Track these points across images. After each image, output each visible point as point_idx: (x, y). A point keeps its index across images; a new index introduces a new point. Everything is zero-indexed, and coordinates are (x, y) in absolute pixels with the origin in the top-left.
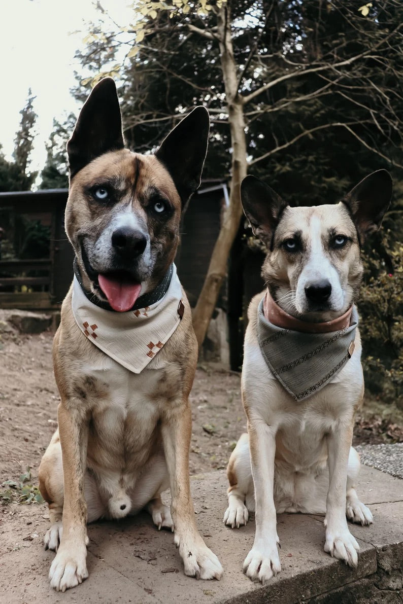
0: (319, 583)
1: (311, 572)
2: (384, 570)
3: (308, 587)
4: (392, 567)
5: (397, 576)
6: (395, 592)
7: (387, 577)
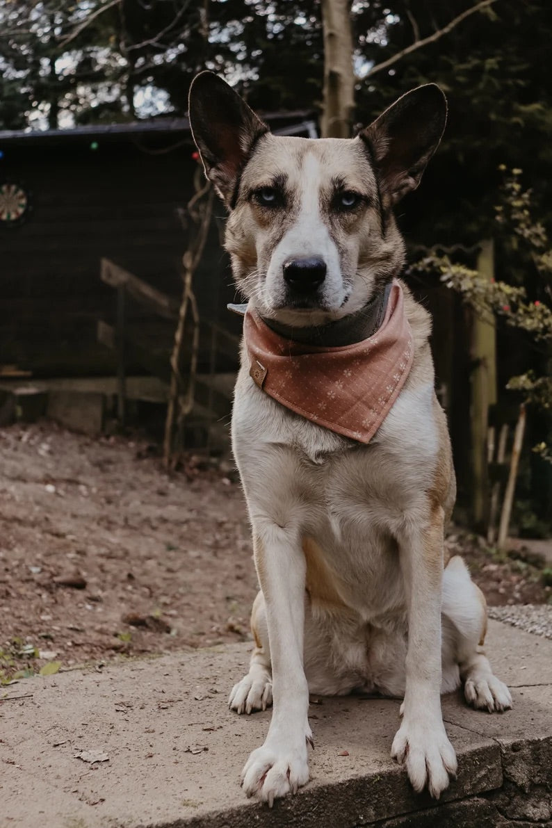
0: (390, 797)
1: (376, 777)
2: (515, 784)
3: (369, 801)
4: (530, 780)
5: (541, 798)
6: (538, 824)
7: (522, 798)
